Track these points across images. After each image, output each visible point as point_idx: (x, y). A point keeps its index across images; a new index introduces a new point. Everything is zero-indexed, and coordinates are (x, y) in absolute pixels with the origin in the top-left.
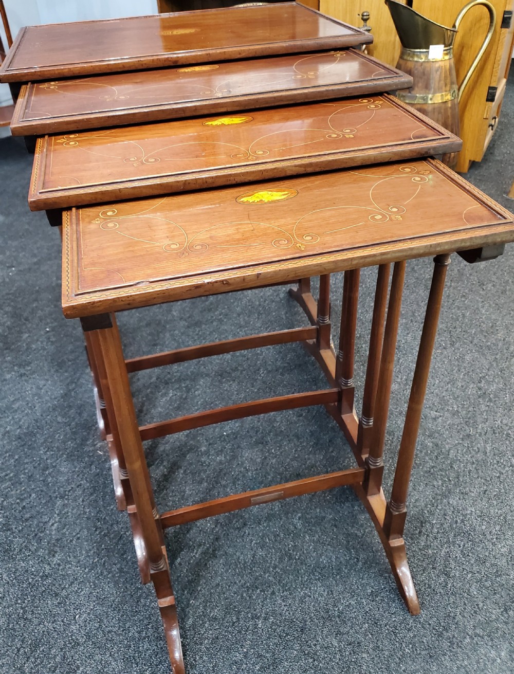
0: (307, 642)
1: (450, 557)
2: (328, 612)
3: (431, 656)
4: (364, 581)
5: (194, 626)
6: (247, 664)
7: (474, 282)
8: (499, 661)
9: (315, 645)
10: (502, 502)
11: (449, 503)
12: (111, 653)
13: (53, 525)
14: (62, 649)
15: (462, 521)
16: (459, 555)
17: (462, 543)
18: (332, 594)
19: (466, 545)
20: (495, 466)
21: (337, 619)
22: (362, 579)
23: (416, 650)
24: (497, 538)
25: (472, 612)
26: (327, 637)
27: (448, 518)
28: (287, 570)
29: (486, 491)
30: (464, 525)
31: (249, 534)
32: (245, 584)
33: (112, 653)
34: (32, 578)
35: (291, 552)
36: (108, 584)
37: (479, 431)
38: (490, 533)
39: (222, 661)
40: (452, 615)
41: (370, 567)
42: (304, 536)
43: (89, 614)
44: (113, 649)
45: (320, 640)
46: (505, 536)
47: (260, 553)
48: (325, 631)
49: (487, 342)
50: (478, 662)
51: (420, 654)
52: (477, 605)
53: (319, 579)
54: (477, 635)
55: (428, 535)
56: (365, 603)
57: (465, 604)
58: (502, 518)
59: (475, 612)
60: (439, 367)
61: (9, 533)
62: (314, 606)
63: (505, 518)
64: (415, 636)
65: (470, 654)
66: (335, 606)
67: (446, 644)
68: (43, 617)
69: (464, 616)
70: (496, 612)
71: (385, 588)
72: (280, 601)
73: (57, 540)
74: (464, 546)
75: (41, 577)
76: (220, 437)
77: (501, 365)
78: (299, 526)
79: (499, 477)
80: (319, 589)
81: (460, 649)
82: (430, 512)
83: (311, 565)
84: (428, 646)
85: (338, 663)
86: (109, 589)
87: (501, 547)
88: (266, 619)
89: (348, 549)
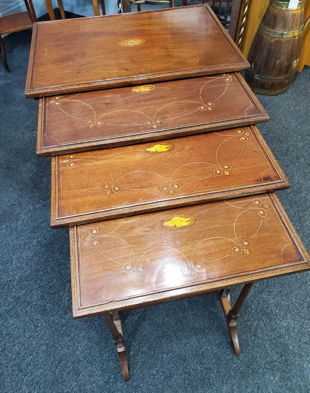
0: (186, 366)
1: (258, 326)
2: (197, 352)
3: (243, 377)
4: (215, 337)
5: (134, 355)
6: (158, 376)
8: (274, 382)
9: (190, 368)
10: (288, 298)
11: (262, 297)
12: (95, 366)
13: (65, 297)
14: (72, 363)
15: (267, 307)
16: (263, 326)
17: (265, 319)
18: (200, 343)
19: (267, 321)
21: (201, 356)
22: (215, 336)
23: (236, 373)
24: (282, 318)
25: (265, 356)
26: (195, 365)
27: (260, 305)
28: (179, 329)
29: (281, 291)
30: (268, 310)
31: (161, 308)
32: (158, 335)
33: (96, 367)
34: (57, 326)
35: (181, 319)
36: (93, 331)
38: (280, 315)
39: (146, 373)
40: (255, 357)
41: (219, 329)
42: (188, 311)
43: (84, 346)
44: (96, 364)
45: (192, 366)
46: (286, 317)
47: (167, 319)
48: (195, 361)
49: (295, 198)
50: (264, 382)
51: (238, 375)
52: (268, 353)
53: (194, 335)
54: (265, 368)
55: (249, 314)
56: (215, 348)
57: (262, 352)
58: (286, 307)
59: (266, 356)
61: (44, 301)
62: (190, 349)
63: (288, 307)
64: (236, 367)
65: (261, 377)
66: (200, 349)
67: (250, 371)
68: (63, 346)
69: (261, 358)
70: (276, 357)
71: (225, 341)
72: (174, 345)
73: (68, 306)
74: (266, 321)
75: (61, 326)
77: (301, 214)
78: (186, 305)
79: (289, 284)
80: (194, 340)
81: (257, 375)
82: (251, 301)
83: (190, 327)
84: (242, 372)
85: (199, 378)
86: (93, 334)
87: (284, 323)
88: (167, 354)
89: (209, 319)
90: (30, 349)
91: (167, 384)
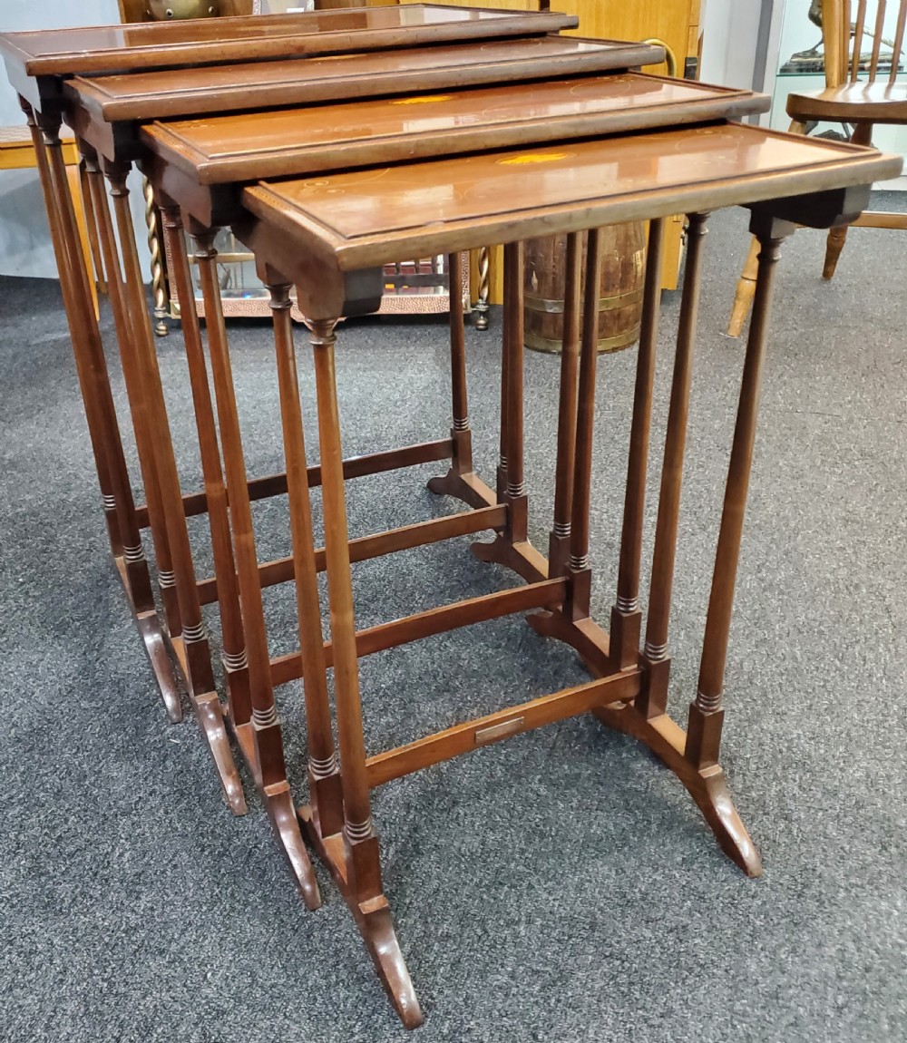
0: (604, 940)
1: (784, 796)
2: (625, 897)
3: (796, 924)
4: (666, 849)
6: (518, 987)
7: (712, 447)
8: (896, 913)
9: (618, 942)
10: (838, 716)
11: (762, 729)
12: (285, 1014)
13: (121, 855)
14: (196, 1024)
15: (789, 748)
16: (796, 790)
17: (797, 775)
18: (625, 872)
19: (804, 778)
20: (815, 673)
21: (642, 903)
22: (664, 845)
23: (772, 920)
24: (844, 762)
25: (838, 858)
26: (634, 929)
27: (767, 748)
28: (543, 852)
29: (811, 705)
30: (794, 753)
31: (466, 815)
32: (481, 881)
33: (288, 1014)
34: (109, 936)
35: (541, 827)
36: (249, 921)
37: (777, 633)
38: (834, 756)
39: (476, 990)
40: (810, 866)
41: (670, 828)
42: (556, 804)
43: (228, 968)
44: (286, 1008)
45: (624, 935)
46: (854, 757)
47: (491, 836)
48: (629, 920)
49: (754, 519)
50: (866, 919)
51: (779, 924)
52: (842, 848)
53: (597, 856)
54: (853, 885)
55: (744, 775)
56: (677, 875)
57: (824, 850)
58: (843, 735)
59: (842, 857)
60: (693, 560)
61: (43, 879)
62: (600, 893)
63: (848, 735)
64: (764, 903)
65: (851, 911)
66: (632, 886)
67: (812, 906)
68: (147, 986)
69: (827, 866)
70: (871, 853)
71: (701, 851)
72: (545, 896)
73: (138, 875)
74: (801, 778)
75: (126, 932)
76: (377, 691)
77: (784, 546)
78: (543, 791)
79: (824, 686)
80: (602, 868)
81: (834, 907)
82: (738, 744)
83: (578, 841)
84: (788, 912)
85: (660, 958)
86: (252, 928)
87: (854, 772)
88: (529, 922)
89: (630, 810)
90: (17, 1022)
91: (559, 1001)
